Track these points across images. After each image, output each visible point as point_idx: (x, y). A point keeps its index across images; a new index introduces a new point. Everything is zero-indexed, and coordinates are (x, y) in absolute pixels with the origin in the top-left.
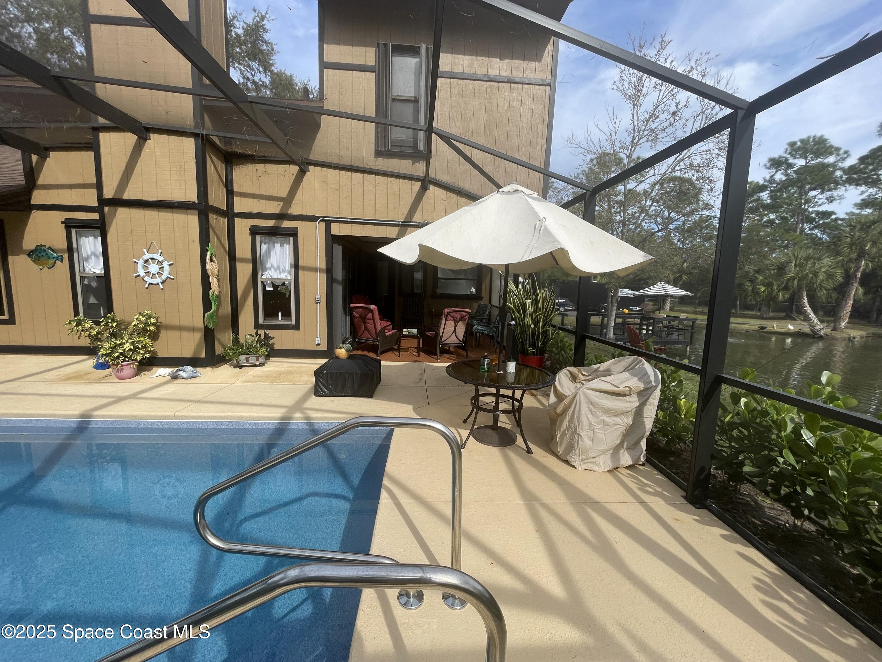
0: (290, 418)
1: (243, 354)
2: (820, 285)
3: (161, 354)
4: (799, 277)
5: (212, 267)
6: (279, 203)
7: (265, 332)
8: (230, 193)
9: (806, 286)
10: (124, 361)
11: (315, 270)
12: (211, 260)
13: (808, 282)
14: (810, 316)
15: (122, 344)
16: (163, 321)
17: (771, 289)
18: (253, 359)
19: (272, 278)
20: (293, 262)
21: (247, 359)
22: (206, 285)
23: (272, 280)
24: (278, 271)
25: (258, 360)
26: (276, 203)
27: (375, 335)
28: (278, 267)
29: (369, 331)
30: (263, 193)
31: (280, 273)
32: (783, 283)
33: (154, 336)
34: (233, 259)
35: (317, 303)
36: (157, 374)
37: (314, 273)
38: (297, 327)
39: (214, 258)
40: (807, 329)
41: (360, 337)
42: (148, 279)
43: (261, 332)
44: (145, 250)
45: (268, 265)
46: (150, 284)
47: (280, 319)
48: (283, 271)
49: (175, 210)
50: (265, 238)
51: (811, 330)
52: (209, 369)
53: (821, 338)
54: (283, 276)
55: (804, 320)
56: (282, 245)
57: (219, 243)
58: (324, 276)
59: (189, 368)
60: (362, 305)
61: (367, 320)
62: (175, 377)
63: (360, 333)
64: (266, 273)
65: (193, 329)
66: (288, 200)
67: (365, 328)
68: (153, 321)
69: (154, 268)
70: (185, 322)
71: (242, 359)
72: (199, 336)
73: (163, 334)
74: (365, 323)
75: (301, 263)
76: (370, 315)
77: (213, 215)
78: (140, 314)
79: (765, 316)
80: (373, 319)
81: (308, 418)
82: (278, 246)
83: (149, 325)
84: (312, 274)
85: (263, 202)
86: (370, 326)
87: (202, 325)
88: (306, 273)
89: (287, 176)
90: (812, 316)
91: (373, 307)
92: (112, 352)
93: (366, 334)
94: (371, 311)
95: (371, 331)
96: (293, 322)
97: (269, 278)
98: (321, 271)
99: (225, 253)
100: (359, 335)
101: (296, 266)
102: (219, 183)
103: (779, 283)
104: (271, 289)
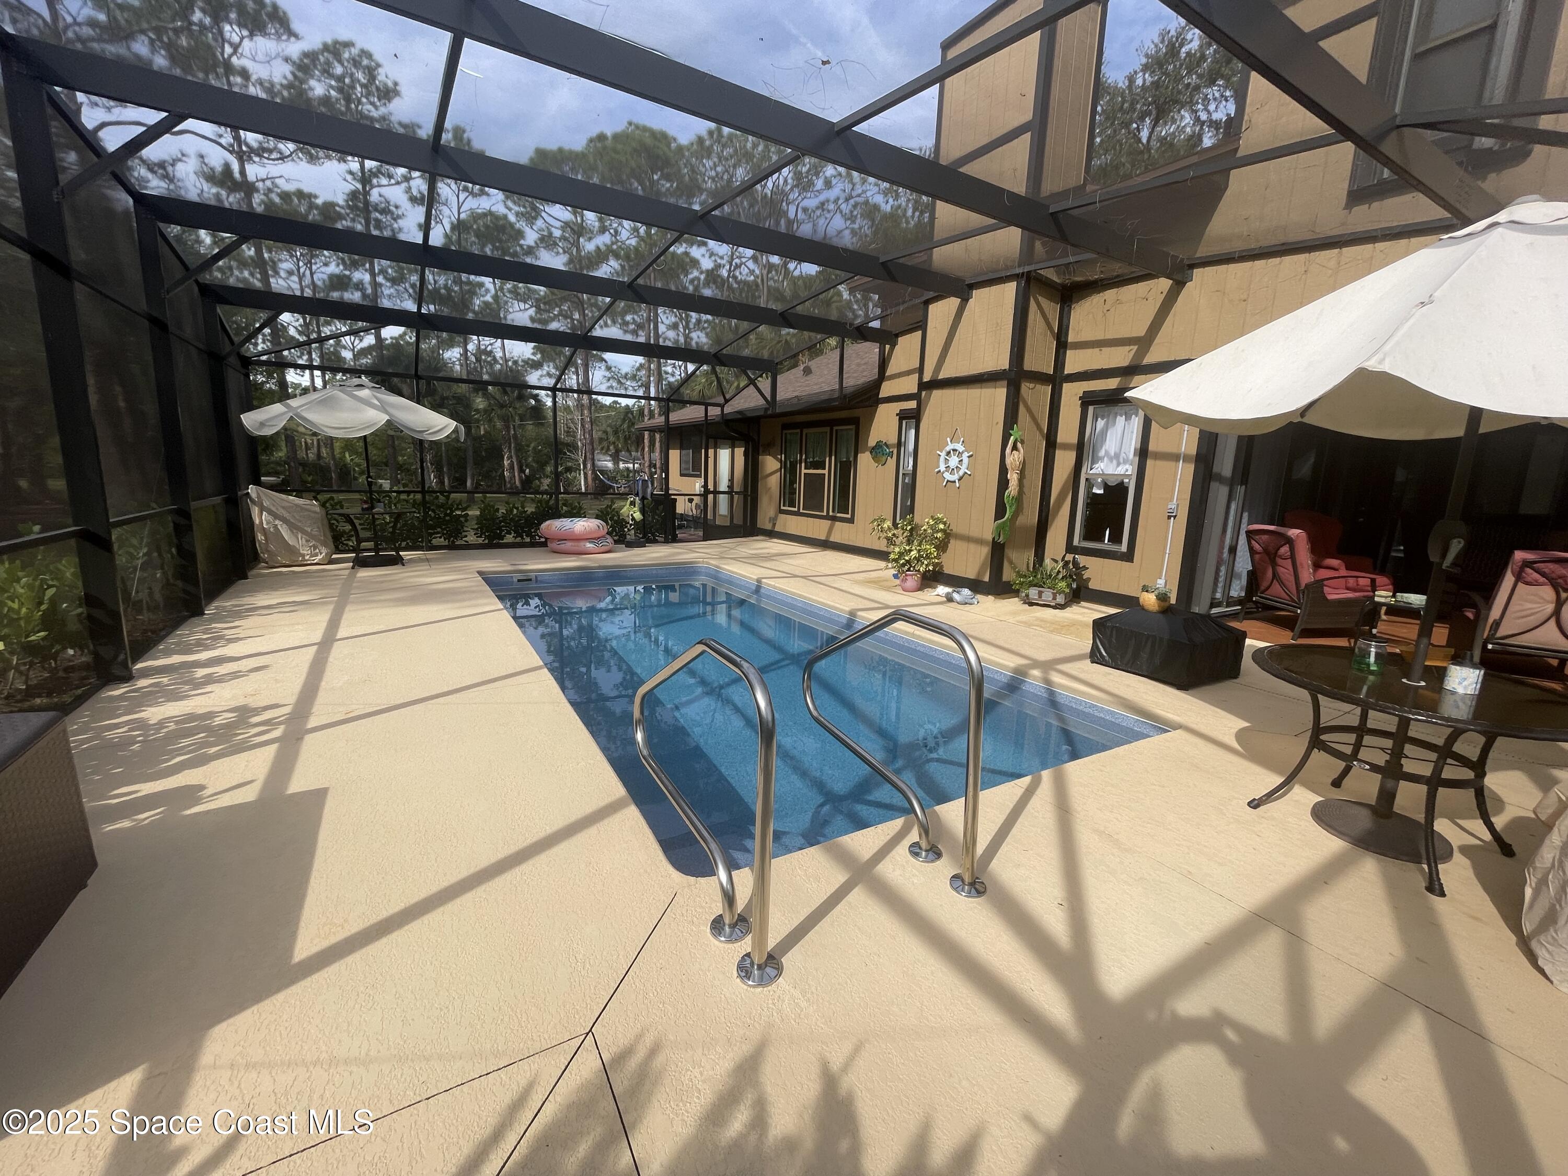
0: (1025, 674)
1: (1035, 586)
3: (947, 570)
5: (1014, 459)
6: (1132, 347)
7: (1074, 558)
8: (1062, 345)
10: (909, 570)
11: (1175, 457)
12: (1015, 448)
15: (910, 551)
16: (955, 528)
18: (1048, 595)
19: (1104, 474)
20: (1139, 446)
21: (1040, 593)
22: (1003, 483)
23: (1104, 477)
24: (1115, 462)
25: (1054, 598)
26: (1127, 348)
27: (1294, 591)
28: (1117, 456)
29: (1282, 583)
30: (1109, 336)
31: (1118, 464)
33: (942, 547)
34: (1051, 444)
35: (1169, 517)
36: (936, 593)
37: (1173, 464)
38: (1128, 557)
39: (1019, 445)
41: (1262, 593)
42: (948, 476)
43: (1069, 557)
44: (949, 439)
45: (1102, 453)
46: (948, 481)
47: (1106, 541)
48: (1125, 462)
49: (984, 384)
50: (1102, 408)
52: (991, 598)
54: (1121, 470)
56: (1128, 418)
57: (1032, 423)
58: (1191, 468)
59: (966, 592)
60: (1272, 528)
61: (1279, 561)
62: (950, 599)
63: (1264, 585)
64: (1097, 466)
65: (980, 542)
66: (1145, 342)
67: (1275, 575)
68: (942, 526)
69: (954, 461)
70: (975, 532)
71: (1033, 592)
72: (985, 551)
73: (953, 543)
74: (1274, 564)
75: (1152, 447)
76: (1284, 550)
77: (1028, 384)
78: (932, 517)
80: (1293, 557)
81: (1048, 682)
82: (1121, 420)
83: (937, 532)
84: (1170, 464)
85: (1106, 350)
86: (1285, 570)
87: (990, 538)
88: (1160, 463)
89: (1150, 299)
91: (1294, 532)
92: (900, 558)
93: (1276, 589)
94: (1289, 541)
95: (1287, 583)
96: (1124, 548)
97: (1099, 474)
98: (1186, 459)
99: (1041, 438)
100: (1262, 588)
101: (1143, 453)
102: (1046, 335)
104: (1101, 492)
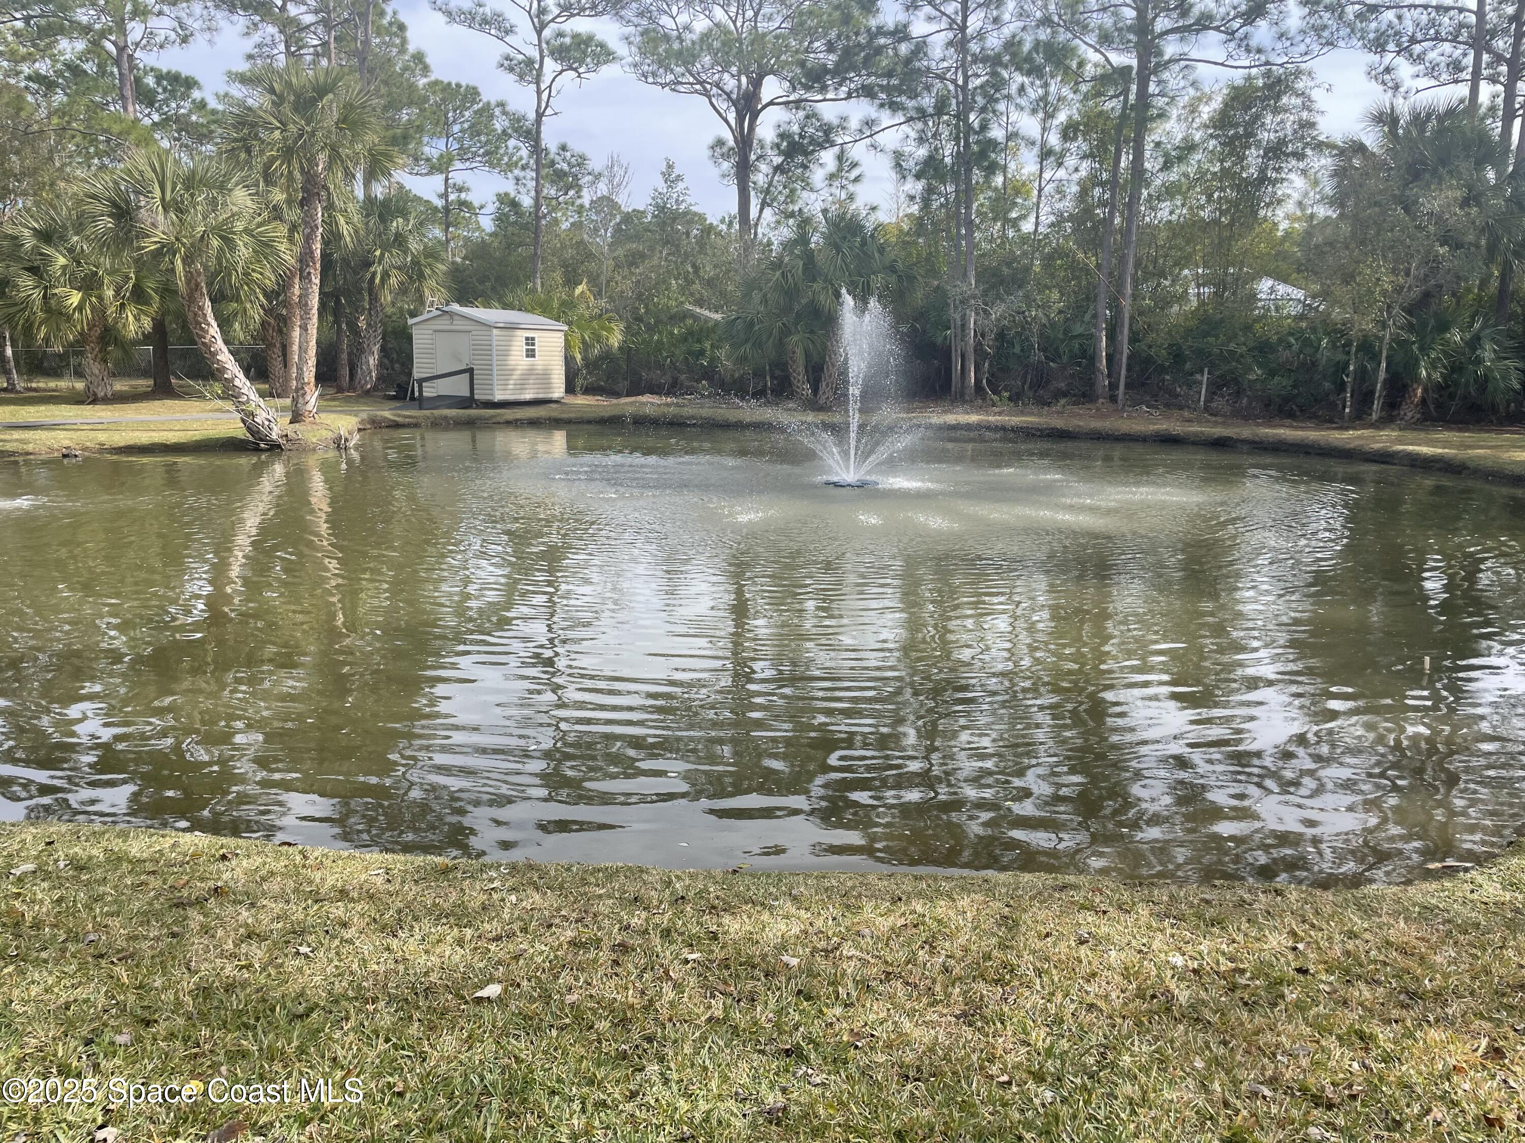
2: (246, 274)
4: (184, 244)
9: (210, 284)
13: (212, 264)
14: (237, 382)
17: (100, 298)
32: (128, 278)
40: (232, 426)
51: (249, 429)
53: (275, 448)
55: (225, 397)
79: (101, 394)
90: (241, 381)
103: (119, 279)
